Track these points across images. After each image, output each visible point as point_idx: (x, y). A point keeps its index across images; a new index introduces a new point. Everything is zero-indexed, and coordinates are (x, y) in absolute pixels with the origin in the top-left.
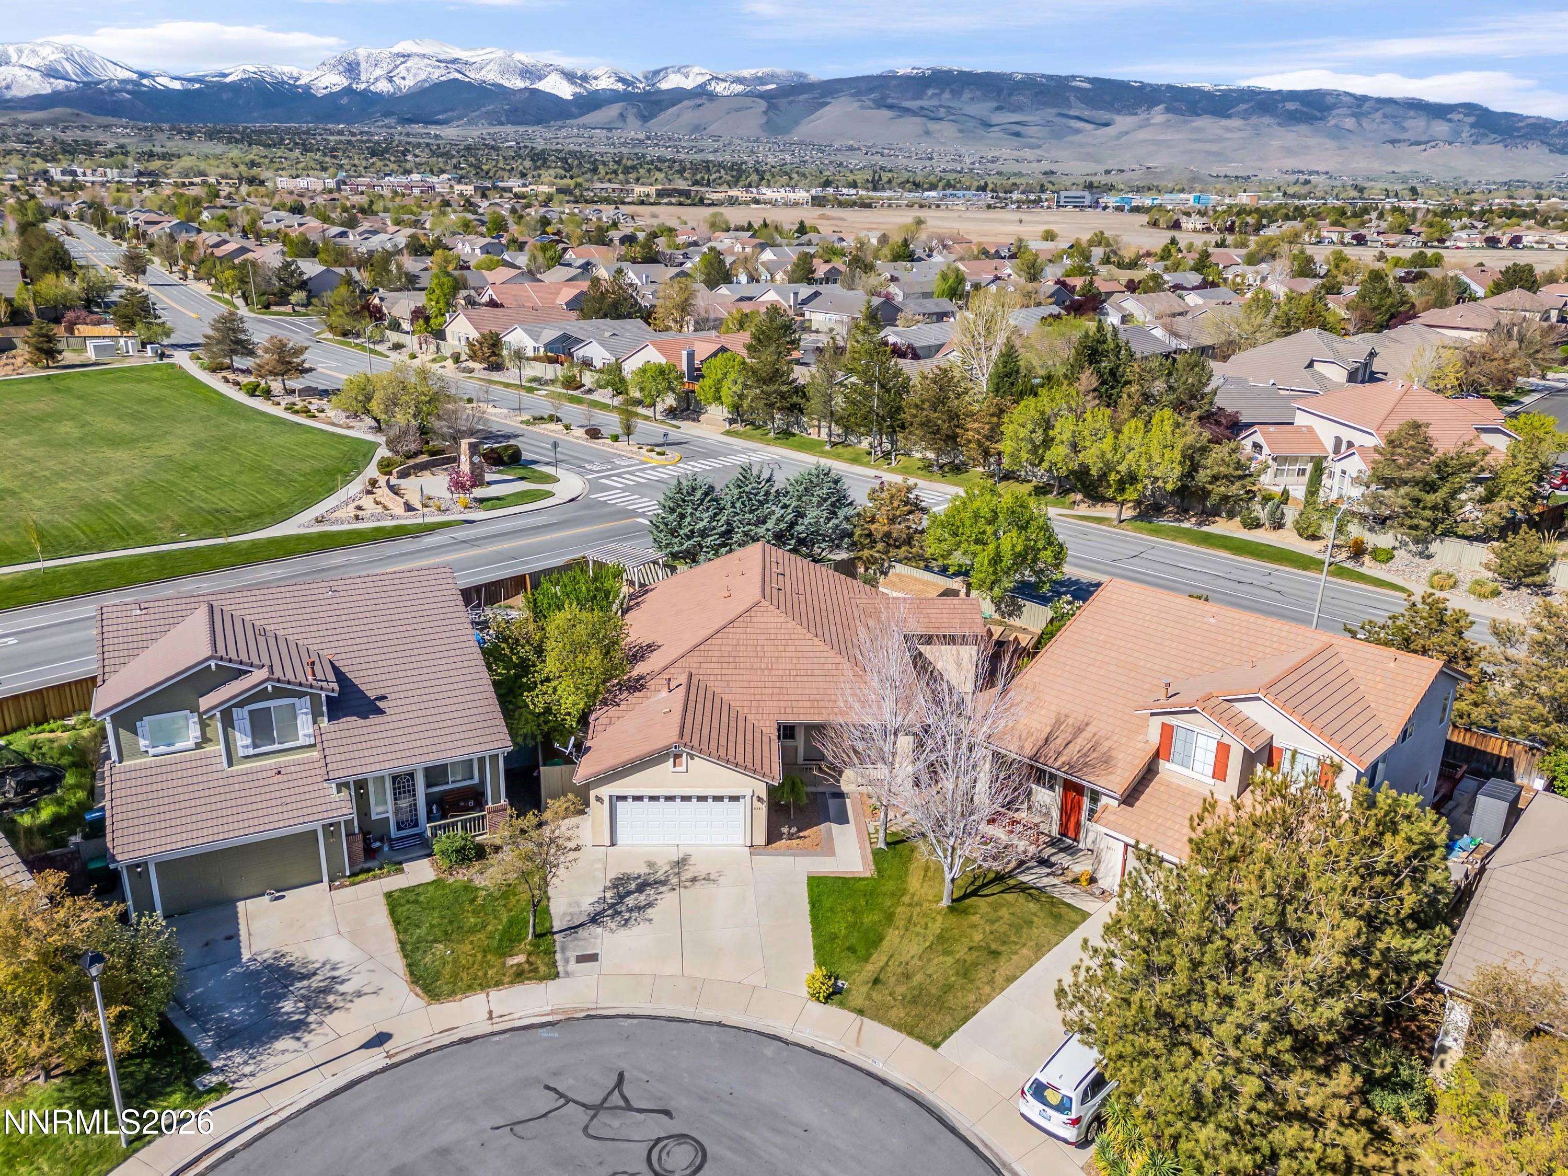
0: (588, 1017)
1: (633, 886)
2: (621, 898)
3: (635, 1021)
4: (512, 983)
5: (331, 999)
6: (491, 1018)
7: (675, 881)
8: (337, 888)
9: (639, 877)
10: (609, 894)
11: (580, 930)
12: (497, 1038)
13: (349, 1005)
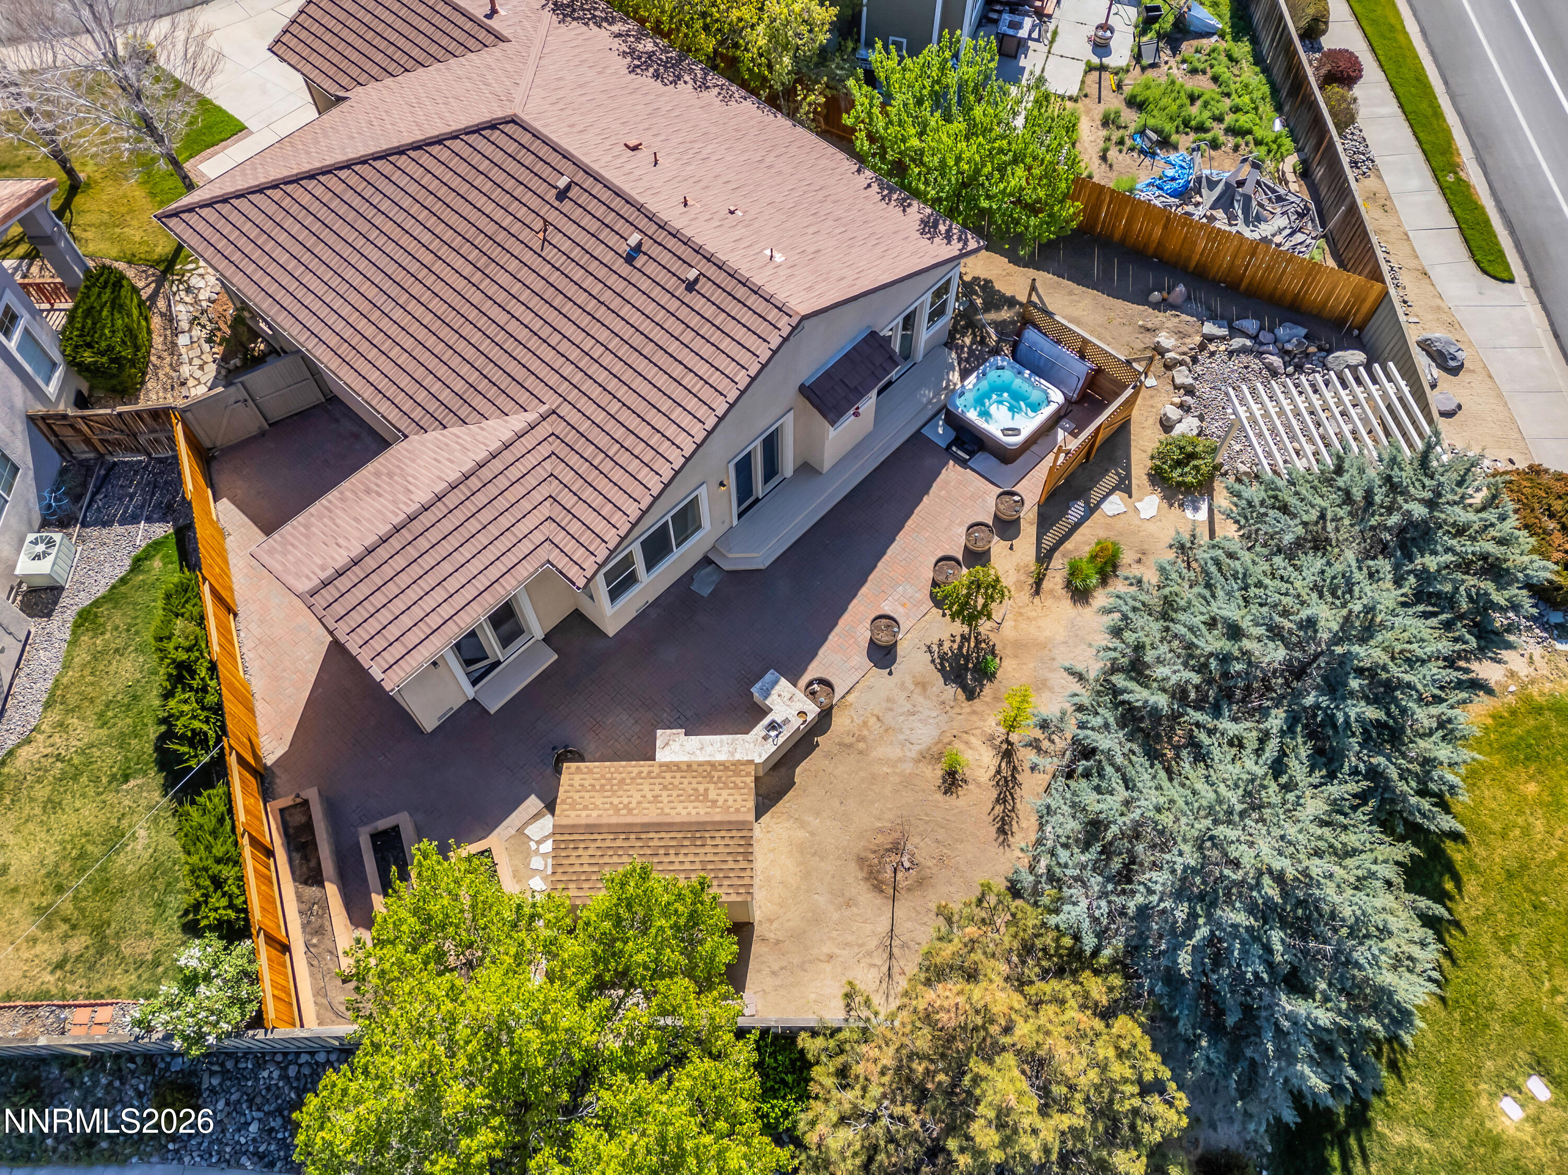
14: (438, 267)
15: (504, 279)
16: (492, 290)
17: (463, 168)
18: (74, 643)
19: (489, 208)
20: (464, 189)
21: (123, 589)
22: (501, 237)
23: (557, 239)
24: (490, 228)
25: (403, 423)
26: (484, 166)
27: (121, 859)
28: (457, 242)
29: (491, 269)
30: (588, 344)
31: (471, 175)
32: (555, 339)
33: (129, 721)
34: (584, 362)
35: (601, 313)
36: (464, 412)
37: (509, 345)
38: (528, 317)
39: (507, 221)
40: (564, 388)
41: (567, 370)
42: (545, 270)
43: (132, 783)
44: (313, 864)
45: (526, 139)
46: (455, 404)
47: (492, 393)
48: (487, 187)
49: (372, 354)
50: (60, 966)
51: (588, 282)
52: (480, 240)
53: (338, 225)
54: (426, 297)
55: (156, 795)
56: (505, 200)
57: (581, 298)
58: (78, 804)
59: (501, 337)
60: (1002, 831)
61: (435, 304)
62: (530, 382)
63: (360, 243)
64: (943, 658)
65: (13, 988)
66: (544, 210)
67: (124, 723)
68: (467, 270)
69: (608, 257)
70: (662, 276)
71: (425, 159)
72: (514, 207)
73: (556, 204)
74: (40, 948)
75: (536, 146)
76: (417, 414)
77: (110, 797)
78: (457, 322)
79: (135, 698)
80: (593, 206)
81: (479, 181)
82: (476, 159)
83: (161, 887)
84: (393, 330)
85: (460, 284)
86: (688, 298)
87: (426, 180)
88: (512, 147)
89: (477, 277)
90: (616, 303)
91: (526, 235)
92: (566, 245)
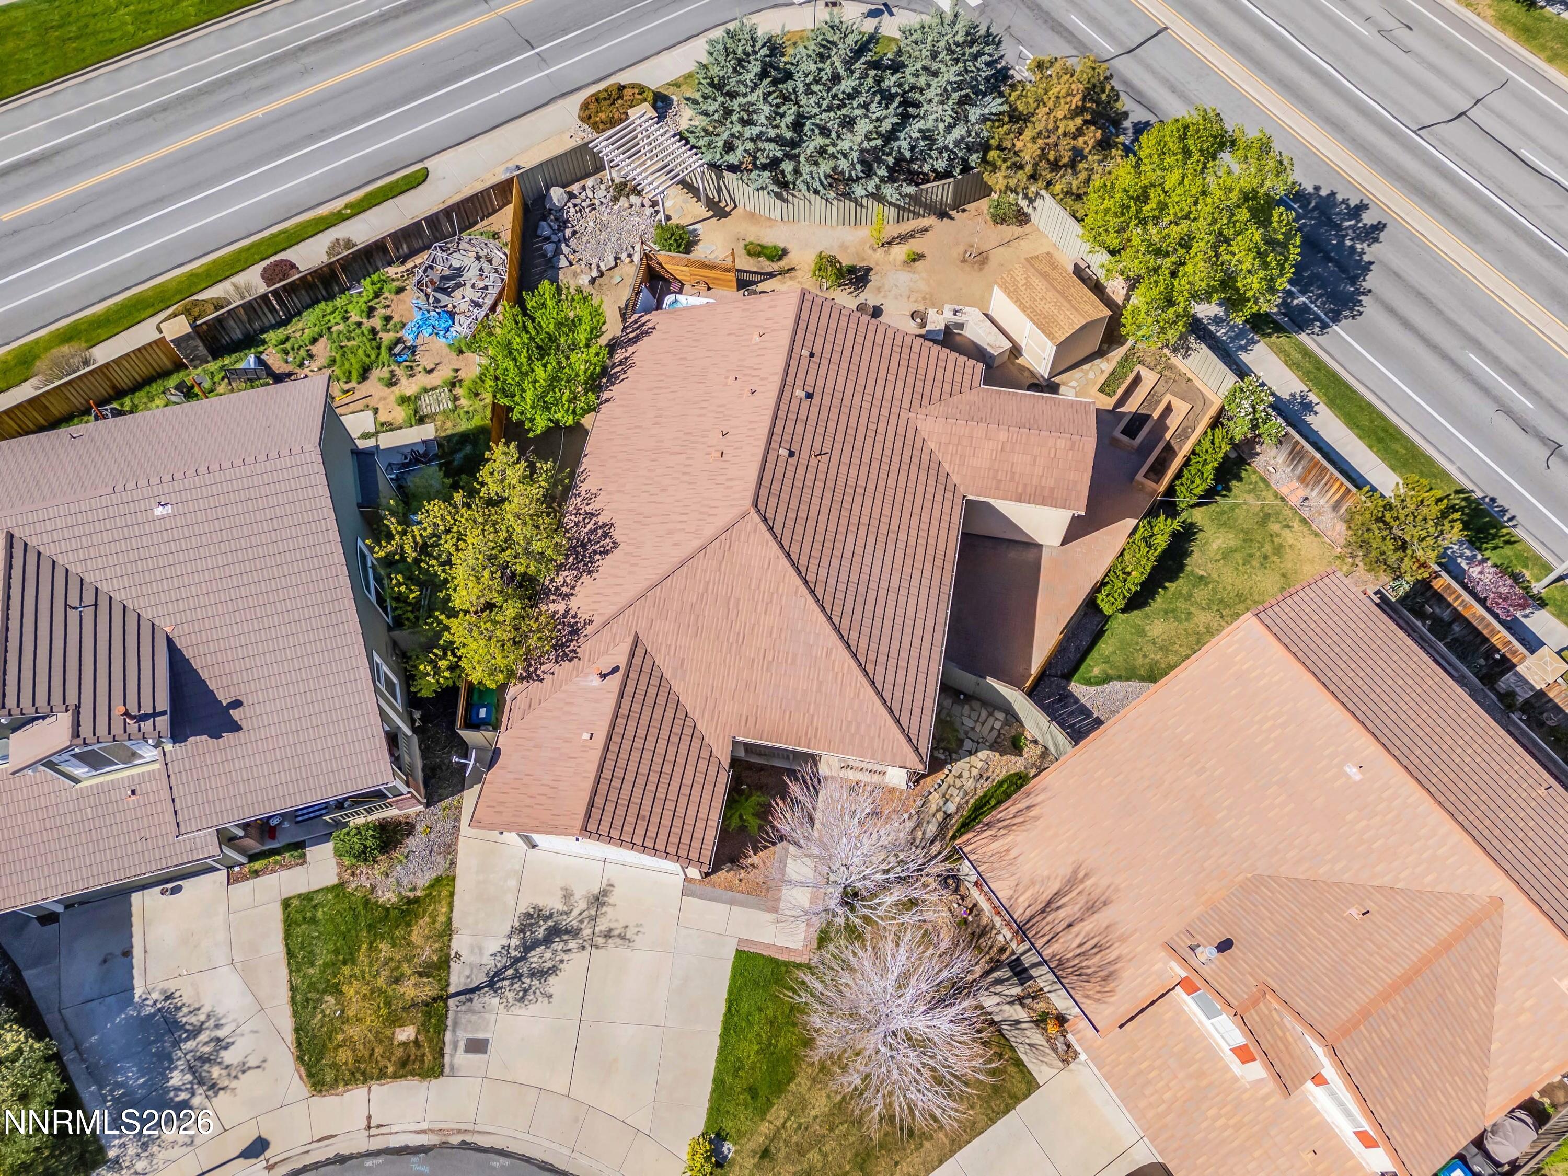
0: (465, 1145)
1: (540, 933)
2: (528, 948)
3: (506, 1162)
4: (395, 1076)
5: (216, 1072)
6: (369, 1128)
7: (587, 932)
8: (237, 881)
9: (550, 916)
10: (515, 942)
11: (475, 997)
12: (369, 1163)
13: (234, 1084)
14: (865, 520)
15: (853, 473)
16: (863, 477)
17: (799, 529)
18: (1172, 667)
19: (816, 501)
20: (811, 523)
21: (1123, 674)
22: (830, 484)
23: (817, 446)
24: (828, 495)
25: (958, 501)
26: (792, 515)
27: (1232, 543)
28: (845, 513)
29: (852, 482)
30: (866, 405)
31: (801, 522)
32: (872, 426)
33: (1178, 604)
34: (877, 403)
35: (847, 402)
36: (934, 466)
37: (888, 452)
38: (868, 448)
39: (819, 484)
40: (895, 410)
41: (885, 412)
42: (838, 446)
43: (1201, 573)
44: (1164, 454)
45: (764, 492)
46: (933, 472)
47: (916, 453)
48: (804, 507)
49: (932, 541)
50: (1288, 526)
51: (834, 416)
52: (838, 498)
53: (870, 607)
54: (885, 520)
55: (1195, 555)
56: (807, 491)
57: (843, 418)
58: (1230, 587)
59: (886, 460)
60: (926, 230)
61: (887, 511)
62: (901, 431)
63: (873, 585)
64: (856, 290)
65: (1312, 537)
66: (803, 461)
67: (1181, 605)
68: (858, 499)
69: (814, 410)
70: (813, 372)
71: (803, 561)
72: (809, 483)
73: (797, 454)
74: (1291, 541)
75: (766, 483)
76: (949, 495)
77: (1215, 576)
78: (890, 492)
79: (1166, 613)
80: (789, 430)
81: (803, 515)
82: (790, 523)
83: (1226, 516)
84: (913, 533)
85: (868, 502)
86: (817, 355)
87: (816, 554)
88: (773, 501)
89: (860, 490)
90: (838, 395)
91: (823, 467)
92: (819, 439)
